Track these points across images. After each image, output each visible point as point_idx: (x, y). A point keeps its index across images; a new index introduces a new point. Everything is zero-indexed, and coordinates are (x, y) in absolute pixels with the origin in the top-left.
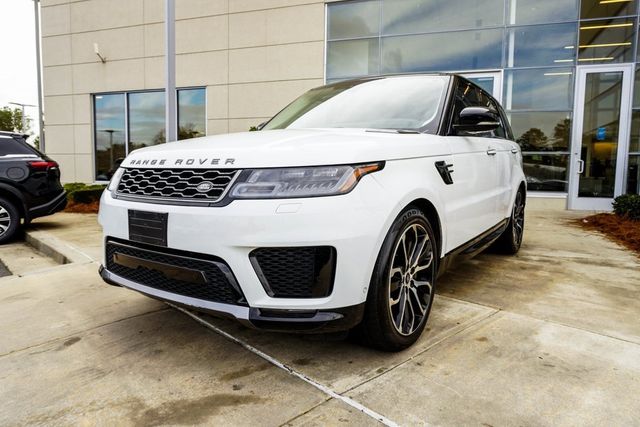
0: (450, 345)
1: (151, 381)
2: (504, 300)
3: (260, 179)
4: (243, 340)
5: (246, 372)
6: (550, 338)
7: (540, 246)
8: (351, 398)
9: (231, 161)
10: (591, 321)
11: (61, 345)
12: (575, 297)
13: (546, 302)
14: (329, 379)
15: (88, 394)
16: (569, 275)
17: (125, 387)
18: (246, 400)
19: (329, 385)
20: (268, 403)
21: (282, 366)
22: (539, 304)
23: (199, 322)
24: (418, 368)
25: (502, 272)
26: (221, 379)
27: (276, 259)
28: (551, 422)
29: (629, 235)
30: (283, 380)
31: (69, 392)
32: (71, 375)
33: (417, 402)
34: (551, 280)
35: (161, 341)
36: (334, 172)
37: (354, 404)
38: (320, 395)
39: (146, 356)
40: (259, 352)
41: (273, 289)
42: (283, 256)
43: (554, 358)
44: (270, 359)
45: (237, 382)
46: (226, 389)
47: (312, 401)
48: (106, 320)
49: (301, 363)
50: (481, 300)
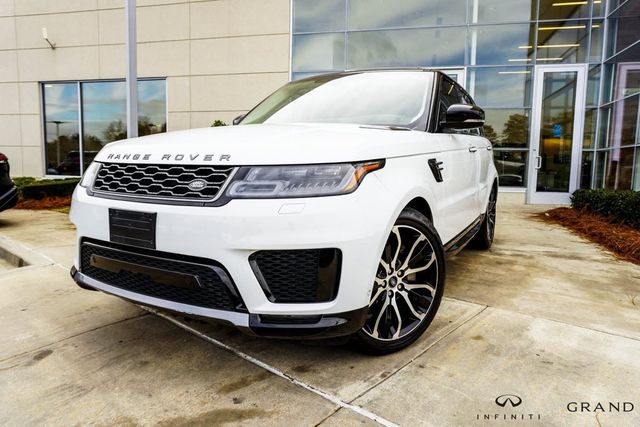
0: (448, 344)
1: (141, 397)
2: (489, 296)
3: (259, 177)
4: (234, 347)
5: (244, 383)
6: (541, 333)
7: (510, 241)
8: (361, 407)
9: (227, 157)
10: (575, 315)
11: (31, 359)
12: (554, 290)
13: (528, 298)
14: (334, 386)
15: (70, 415)
16: (544, 269)
17: (113, 405)
18: (250, 414)
19: (336, 394)
20: (275, 416)
21: (281, 375)
22: (523, 299)
23: (182, 329)
24: (421, 371)
25: (480, 268)
26: (219, 392)
27: (278, 262)
28: (564, 422)
29: (590, 229)
30: (286, 389)
31: (47, 414)
32: (47, 394)
33: (429, 408)
34: (528, 275)
35: (145, 352)
36: (337, 170)
37: (365, 413)
38: (328, 406)
39: (131, 369)
40: (254, 360)
41: (275, 294)
42: (285, 259)
43: (551, 354)
44: (267, 367)
45: (236, 394)
46: (225, 403)
47: (321, 412)
48: (78, 329)
49: (301, 370)
50: (467, 297)
